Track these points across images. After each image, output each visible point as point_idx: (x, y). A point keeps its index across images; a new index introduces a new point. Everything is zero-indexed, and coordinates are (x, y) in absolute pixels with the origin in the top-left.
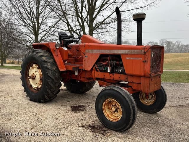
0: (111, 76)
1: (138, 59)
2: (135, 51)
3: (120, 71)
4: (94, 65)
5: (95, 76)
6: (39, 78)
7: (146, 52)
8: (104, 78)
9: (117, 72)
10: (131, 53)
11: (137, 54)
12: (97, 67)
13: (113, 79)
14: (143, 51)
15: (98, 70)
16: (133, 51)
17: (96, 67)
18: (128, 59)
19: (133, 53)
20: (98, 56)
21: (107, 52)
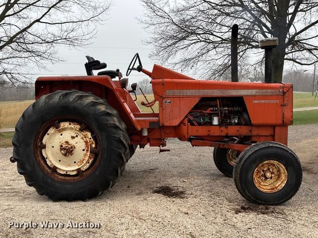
0: (221, 131)
1: (274, 101)
2: (269, 91)
3: (236, 121)
4: (186, 117)
5: (188, 134)
6: (84, 150)
7: (286, 92)
8: (209, 134)
9: (230, 123)
10: (261, 94)
11: (271, 95)
12: (192, 118)
13: (227, 134)
14: (281, 90)
15: (195, 123)
16: (264, 91)
17: (189, 119)
18: (257, 103)
19: (265, 94)
20: (197, 100)
21: (216, 93)
